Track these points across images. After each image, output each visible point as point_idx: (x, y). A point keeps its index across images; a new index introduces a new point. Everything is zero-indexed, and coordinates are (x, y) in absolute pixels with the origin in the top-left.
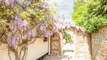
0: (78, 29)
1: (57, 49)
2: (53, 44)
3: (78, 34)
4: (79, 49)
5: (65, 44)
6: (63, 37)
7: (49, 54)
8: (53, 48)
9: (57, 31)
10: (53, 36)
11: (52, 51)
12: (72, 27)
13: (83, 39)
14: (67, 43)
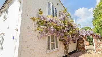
0: (95, 35)
1: (82, 48)
2: (79, 45)
3: (96, 39)
4: (98, 48)
5: (89, 46)
6: (86, 40)
7: (77, 51)
8: (79, 47)
9: (81, 37)
10: (79, 40)
11: (79, 49)
12: (91, 34)
13: (100, 42)
14: (91, 45)
